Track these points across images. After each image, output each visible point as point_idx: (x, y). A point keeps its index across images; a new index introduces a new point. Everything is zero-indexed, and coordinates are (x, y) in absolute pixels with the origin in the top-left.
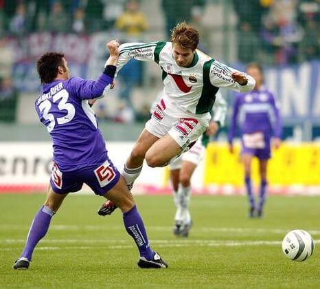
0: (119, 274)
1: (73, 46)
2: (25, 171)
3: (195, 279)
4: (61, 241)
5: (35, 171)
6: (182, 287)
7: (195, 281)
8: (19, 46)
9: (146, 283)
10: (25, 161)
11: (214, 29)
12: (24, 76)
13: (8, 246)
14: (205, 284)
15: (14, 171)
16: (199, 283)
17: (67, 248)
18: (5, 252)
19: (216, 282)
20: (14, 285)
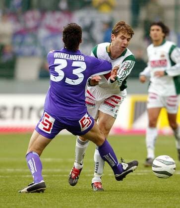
0: (94, 196)
1: (59, 20)
2: (22, 117)
3: (152, 200)
4: (49, 170)
5: (29, 117)
6: (142, 206)
7: (152, 202)
8: (18, 21)
9: (114, 203)
10: (21, 109)
11: (168, 8)
12: (21, 44)
13: (9, 174)
14: (159, 204)
15: (13, 117)
16: (155, 203)
17: (54, 176)
18: (6, 179)
19: (168, 202)
20: (13, 204)
